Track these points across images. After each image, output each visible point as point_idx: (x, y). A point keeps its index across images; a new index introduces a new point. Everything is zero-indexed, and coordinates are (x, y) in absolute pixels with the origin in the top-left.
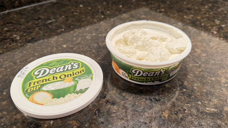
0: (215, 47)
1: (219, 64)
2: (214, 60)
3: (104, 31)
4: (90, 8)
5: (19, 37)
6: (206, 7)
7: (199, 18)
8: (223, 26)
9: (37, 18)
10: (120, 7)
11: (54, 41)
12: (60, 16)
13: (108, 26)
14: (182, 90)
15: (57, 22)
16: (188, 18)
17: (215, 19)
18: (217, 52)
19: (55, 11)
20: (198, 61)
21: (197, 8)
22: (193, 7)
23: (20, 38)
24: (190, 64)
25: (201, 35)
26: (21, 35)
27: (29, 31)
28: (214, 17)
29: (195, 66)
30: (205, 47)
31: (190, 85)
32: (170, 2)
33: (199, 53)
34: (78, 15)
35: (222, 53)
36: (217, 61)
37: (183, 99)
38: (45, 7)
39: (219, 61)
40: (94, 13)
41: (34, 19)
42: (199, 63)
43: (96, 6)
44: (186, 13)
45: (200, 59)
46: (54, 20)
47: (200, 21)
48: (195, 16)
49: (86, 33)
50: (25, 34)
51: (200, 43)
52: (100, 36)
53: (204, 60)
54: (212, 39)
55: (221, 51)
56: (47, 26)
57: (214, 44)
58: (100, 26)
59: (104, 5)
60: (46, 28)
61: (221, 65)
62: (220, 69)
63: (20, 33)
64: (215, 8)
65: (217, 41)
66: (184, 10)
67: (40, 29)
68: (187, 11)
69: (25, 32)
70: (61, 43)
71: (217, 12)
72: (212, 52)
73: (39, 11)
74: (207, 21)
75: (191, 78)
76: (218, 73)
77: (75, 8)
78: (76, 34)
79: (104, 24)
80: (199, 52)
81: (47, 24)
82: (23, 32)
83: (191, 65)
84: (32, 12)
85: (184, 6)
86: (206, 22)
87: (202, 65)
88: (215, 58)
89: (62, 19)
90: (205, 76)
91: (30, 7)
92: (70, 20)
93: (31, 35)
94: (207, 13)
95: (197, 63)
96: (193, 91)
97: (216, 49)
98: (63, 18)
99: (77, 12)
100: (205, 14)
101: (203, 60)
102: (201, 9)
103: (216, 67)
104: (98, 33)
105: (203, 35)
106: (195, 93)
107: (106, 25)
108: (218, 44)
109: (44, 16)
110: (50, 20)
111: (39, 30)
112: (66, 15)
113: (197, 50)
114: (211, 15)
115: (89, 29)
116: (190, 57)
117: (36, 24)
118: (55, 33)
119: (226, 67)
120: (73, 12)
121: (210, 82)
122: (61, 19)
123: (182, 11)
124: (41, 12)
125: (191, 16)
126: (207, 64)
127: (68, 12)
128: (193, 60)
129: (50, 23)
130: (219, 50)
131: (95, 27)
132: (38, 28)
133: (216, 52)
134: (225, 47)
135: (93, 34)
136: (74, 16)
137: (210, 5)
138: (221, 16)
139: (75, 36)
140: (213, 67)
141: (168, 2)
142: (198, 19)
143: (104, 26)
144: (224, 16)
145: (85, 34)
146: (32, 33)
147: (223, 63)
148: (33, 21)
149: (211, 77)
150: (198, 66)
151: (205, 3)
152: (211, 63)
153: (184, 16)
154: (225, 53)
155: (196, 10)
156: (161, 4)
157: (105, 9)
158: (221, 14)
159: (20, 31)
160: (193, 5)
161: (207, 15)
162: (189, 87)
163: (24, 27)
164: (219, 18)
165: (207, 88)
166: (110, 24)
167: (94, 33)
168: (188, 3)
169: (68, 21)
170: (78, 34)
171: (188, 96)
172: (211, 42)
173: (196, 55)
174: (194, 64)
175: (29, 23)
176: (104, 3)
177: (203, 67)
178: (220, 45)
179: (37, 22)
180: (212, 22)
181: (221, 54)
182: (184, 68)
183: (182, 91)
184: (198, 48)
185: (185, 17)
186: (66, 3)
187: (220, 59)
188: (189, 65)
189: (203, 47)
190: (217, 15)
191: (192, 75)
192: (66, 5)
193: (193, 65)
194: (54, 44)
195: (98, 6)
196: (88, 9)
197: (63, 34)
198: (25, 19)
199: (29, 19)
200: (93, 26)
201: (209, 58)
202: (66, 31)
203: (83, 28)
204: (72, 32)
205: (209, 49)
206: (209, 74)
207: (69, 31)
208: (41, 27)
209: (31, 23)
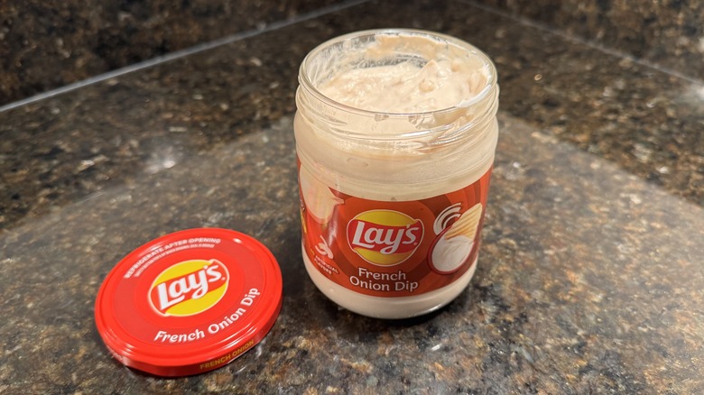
0: (635, 262)
1: (648, 335)
2: (630, 320)
3: (265, 199)
4: (225, 107)
6: (607, 93)
7: (582, 138)
8: (663, 170)
9: (47, 150)
11: (94, 247)
12: (125, 139)
13: (278, 180)
15: (109, 164)
16: (545, 140)
17: (636, 140)
18: (643, 284)
19: (109, 118)
20: (575, 326)
21: (576, 98)
22: (563, 94)
24: (548, 341)
25: (590, 213)
27: (16, 204)
28: (632, 136)
29: (566, 348)
30: (599, 263)
33: (580, 289)
34: (183, 133)
35: (657, 286)
36: (639, 325)
38: (77, 104)
39: (647, 320)
40: (239, 123)
41: (37, 156)
42: (580, 333)
43: (246, 96)
44: (540, 121)
45: (584, 316)
46: (101, 158)
47: (585, 150)
48: (568, 131)
49: (205, 209)
51: (583, 246)
52: (249, 220)
53: (597, 317)
54: (626, 228)
55: (654, 278)
56: (77, 185)
57: (632, 250)
58: (253, 179)
59: (272, 92)
60: (74, 191)
61: (654, 342)
62: (648, 357)
64: (636, 96)
65: (642, 237)
66: (536, 107)
67: (53, 196)
68: (543, 112)
70: (115, 254)
71: (643, 114)
72: (622, 281)
73: (56, 119)
74: (609, 152)
76: (643, 378)
77: (177, 107)
78: (171, 215)
79: (268, 169)
80: (580, 284)
81: (76, 176)
83: (550, 344)
84: (35, 125)
85: (534, 91)
86: (607, 156)
87: (589, 341)
88: (634, 310)
89: (131, 154)
92: (154, 155)
94: (611, 117)
95: (573, 333)
97: (637, 269)
98: (131, 148)
99: (180, 124)
100: (604, 121)
101: (592, 318)
102: (590, 102)
103: (637, 347)
104: (244, 207)
105: (596, 211)
107: (274, 175)
108: (646, 250)
109: (73, 140)
110: (91, 156)
111: (47, 200)
112: (144, 135)
113: (572, 276)
114: (622, 125)
115: (216, 192)
116: (548, 306)
117: (41, 177)
118: (101, 212)
119: (671, 350)
120: (168, 123)
122: (126, 150)
123: (526, 112)
124: (63, 125)
125: (558, 130)
126: (606, 335)
127: (151, 123)
128: (560, 322)
129: (89, 171)
130: (647, 272)
131: (236, 184)
132: (47, 192)
133: (637, 283)
134: (669, 260)
136: (171, 137)
137: (621, 84)
138: (655, 131)
139: (166, 221)
140: (624, 349)
142: (578, 144)
143: (266, 179)
144: (664, 127)
145: (199, 216)
146: (22, 212)
147: (661, 331)
148: (34, 162)
150: (573, 347)
151: (604, 75)
152: (619, 331)
153: (533, 131)
154: (668, 288)
155: (575, 105)
157: (273, 109)
158: (656, 122)
160: (563, 87)
161: (610, 128)
164: (650, 139)
166: (286, 171)
167: (230, 211)
168: (548, 80)
169: (149, 162)
170: (177, 212)
172: (622, 242)
173: (568, 297)
174: (561, 336)
175: (20, 172)
176: (274, 85)
177: (590, 351)
178: (652, 254)
179: (44, 168)
180: (625, 156)
181: (653, 292)
182: (527, 356)
184: (576, 269)
185: (536, 135)
186: (147, 87)
187: (651, 313)
188: (545, 343)
189: (593, 260)
190: (643, 123)
192: (148, 94)
193: (558, 343)
194: (93, 260)
195: (252, 96)
196: (217, 108)
197: (125, 215)
198: (7, 153)
199: (19, 157)
200: (229, 180)
201: (612, 309)
202: (139, 202)
203: (195, 188)
204: (156, 206)
205: (612, 273)
206: (610, 383)
207: (146, 203)
208: (56, 189)
209: (25, 172)
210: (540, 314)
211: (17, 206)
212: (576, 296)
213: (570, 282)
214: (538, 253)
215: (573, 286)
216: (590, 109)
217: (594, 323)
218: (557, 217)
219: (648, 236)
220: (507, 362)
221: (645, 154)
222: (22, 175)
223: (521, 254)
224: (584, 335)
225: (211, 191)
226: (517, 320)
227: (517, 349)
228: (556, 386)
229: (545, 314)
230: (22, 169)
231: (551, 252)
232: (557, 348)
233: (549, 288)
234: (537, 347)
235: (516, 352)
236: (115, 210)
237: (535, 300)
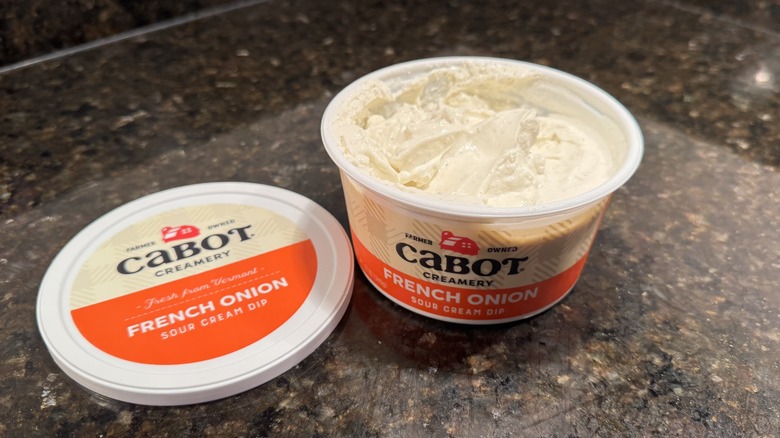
0: (755, 203)
2: (762, 257)
4: (275, 62)
5: (8, 190)
6: (692, 45)
7: (675, 88)
8: (766, 117)
9: (75, 108)
10: (390, 56)
12: (166, 96)
14: (671, 390)
15: (152, 120)
16: (636, 90)
17: (732, 90)
18: (767, 225)
19: (143, 75)
20: (705, 265)
21: (660, 52)
22: (646, 48)
23: (13, 193)
24: (680, 279)
25: (698, 159)
26: (14, 179)
27: (47, 162)
28: (727, 86)
29: (700, 286)
30: (716, 205)
31: (696, 369)
32: (564, 31)
33: (702, 230)
34: (233, 89)
36: (773, 262)
37: (680, 431)
38: (103, 61)
40: (295, 79)
41: (64, 113)
42: (712, 271)
43: (298, 52)
44: (627, 72)
45: (712, 255)
46: (142, 114)
47: (681, 100)
48: (659, 82)
49: (272, 161)
50: (31, 177)
51: (698, 189)
52: (325, 173)
53: (726, 256)
54: (739, 171)
56: (118, 141)
57: (749, 192)
59: (327, 48)
60: (115, 147)
63: (10, 171)
67: (90, 153)
68: (629, 64)
69: (31, 168)
71: (733, 67)
72: (745, 221)
73: (81, 76)
74: (706, 101)
75: (694, 339)
77: (220, 63)
78: (234, 169)
80: (702, 225)
81: (114, 133)
82: (22, 167)
83: (682, 282)
84: (56, 82)
85: (615, 45)
86: (704, 106)
87: (723, 279)
88: (763, 248)
89: (175, 110)
90: (744, 325)
91: (47, 63)
92: (204, 111)
93: (54, 180)
94: (701, 69)
95: (704, 272)
96: (710, 395)
97: (759, 210)
98: (175, 104)
99: (227, 79)
100: (694, 73)
101: (721, 257)
102: (676, 56)
104: (317, 160)
105: (705, 157)
106: (720, 399)
108: (764, 192)
109: (104, 97)
110: (129, 112)
111: (84, 157)
112: (188, 91)
113: (692, 217)
114: (714, 77)
115: (281, 146)
117: (73, 134)
118: (152, 167)
120: (212, 80)
121: (764, 349)
122: (169, 107)
123: (611, 65)
124: (90, 82)
125: (648, 81)
127: (194, 79)
128: (688, 262)
129: (130, 128)
130: (769, 212)
131: (303, 138)
132: (83, 148)
133: (760, 222)
135: (299, 168)
136: (219, 94)
139: (230, 175)
140: (762, 285)
141: (556, 32)
142: (672, 93)
145: (266, 169)
146: (57, 169)
148: (62, 120)
149: (764, 329)
150: (708, 284)
151: (686, 30)
152: (753, 268)
153: (622, 83)
155: (661, 58)
156: (531, 38)
157: (332, 65)
159: (12, 166)
160: (645, 40)
161: (702, 79)
162: (693, 378)
163: (26, 145)
164: (746, 89)
165: (759, 378)
167: (302, 164)
169: (198, 117)
170: (240, 166)
171: (697, 416)
172: (737, 184)
173: (692, 238)
174: (692, 275)
175: (46, 130)
176: (328, 42)
177: (726, 287)
178: (771, 195)
179: (75, 125)
180: (724, 105)
182: (660, 295)
183: (671, 394)
184: (695, 211)
185: (626, 86)
186: (182, 44)
189: (711, 202)
191: (693, 323)
192: (185, 51)
193: (691, 282)
195: (305, 52)
196: (268, 64)
197: (181, 170)
198: (28, 111)
199: (43, 114)
200: (294, 134)
201: (740, 247)
202: (194, 157)
203: (257, 143)
204: (215, 160)
205: (734, 214)
206: (754, 318)
207: (203, 157)
208: (92, 146)
209: (52, 129)
210: (666, 255)
211: (48, 163)
212: (700, 235)
213: (691, 224)
214: (651, 197)
215: (696, 227)
216: (676, 61)
217: (724, 261)
218: (664, 163)
219: (762, 179)
220: (640, 302)
221: (743, 103)
222: (49, 133)
223: (634, 198)
224: (716, 273)
225: (276, 145)
226: (642, 261)
227: (649, 288)
228: (697, 322)
229: (671, 255)
230: (49, 126)
231: (664, 196)
232: (691, 287)
233: (670, 229)
234: (669, 286)
235: (648, 292)
236: (168, 165)
237: (658, 241)
